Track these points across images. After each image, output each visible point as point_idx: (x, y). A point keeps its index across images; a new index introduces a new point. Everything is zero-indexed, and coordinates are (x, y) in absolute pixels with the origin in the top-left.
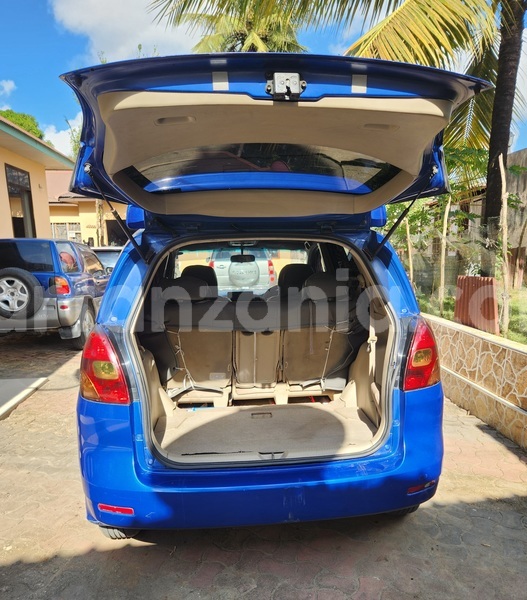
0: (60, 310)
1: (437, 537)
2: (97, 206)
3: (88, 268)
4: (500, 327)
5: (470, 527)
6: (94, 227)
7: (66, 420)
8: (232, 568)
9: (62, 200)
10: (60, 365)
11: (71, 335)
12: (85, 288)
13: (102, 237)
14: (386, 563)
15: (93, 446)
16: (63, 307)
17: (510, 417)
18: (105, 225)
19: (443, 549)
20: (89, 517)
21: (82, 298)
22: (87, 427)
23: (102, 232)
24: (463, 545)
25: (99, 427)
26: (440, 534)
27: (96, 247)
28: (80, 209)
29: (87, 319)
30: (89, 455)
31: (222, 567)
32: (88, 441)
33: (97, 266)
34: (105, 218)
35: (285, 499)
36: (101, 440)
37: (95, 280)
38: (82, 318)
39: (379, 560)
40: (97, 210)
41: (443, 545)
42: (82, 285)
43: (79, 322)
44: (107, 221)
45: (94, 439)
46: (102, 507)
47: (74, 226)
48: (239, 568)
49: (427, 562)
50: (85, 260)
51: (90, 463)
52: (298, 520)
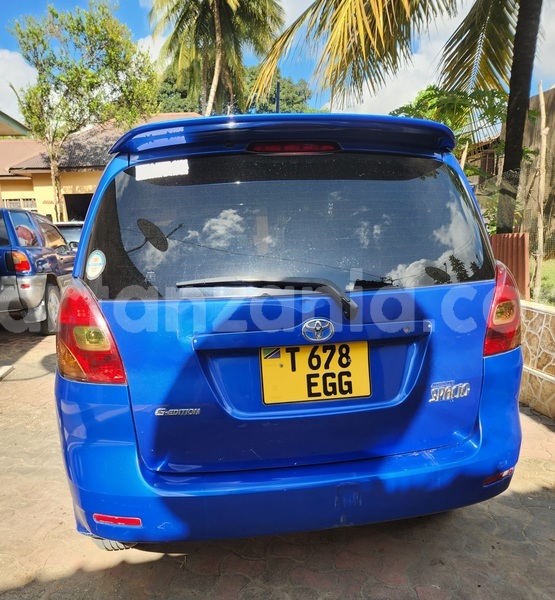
0: (21, 289)
1: (495, 532)
2: (53, 177)
3: (49, 244)
4: (531, 290)
5: (530, 519)
6: (52, 203)
7: (38, 412)
8: (258, 581)
9: (13, 172)
10: (24, 352)
11: (35, 319)
12: (47, 265)
13: (61, 214)
14: (443, 568)
15: (80, 440)
16: (24, 286)
17: (548, 391)
18: (63, 200)
19: (506, 547)
20: (80, 528)
21: (45, 276)
22: (71, 417)
23: (61, 208)
24: (528, 542)
25: (87, 416)
26: (497, 530)
27: (55, 222)
28: (34, 183)
29: (53, 301)
30: (76, 452)
31: (246, 580)
32: (75, 434)
33: (59, 242)
34: (63, 192)
35: (336, 498)
36: (89, 432)
37: (58, 257)
38: (46, 298)
39: (433, 563)
40: (54, 182)
41: (504, 541)
42: (44, 262)
43: (43, 303)
44: (66, 196)
45: (80, 432)
46: (99, 518)
47: (29, 202)
48: (267, 580)
49: (491, 564)
50: (46, 236)
51: (77, 461)
52: (352, 524)
